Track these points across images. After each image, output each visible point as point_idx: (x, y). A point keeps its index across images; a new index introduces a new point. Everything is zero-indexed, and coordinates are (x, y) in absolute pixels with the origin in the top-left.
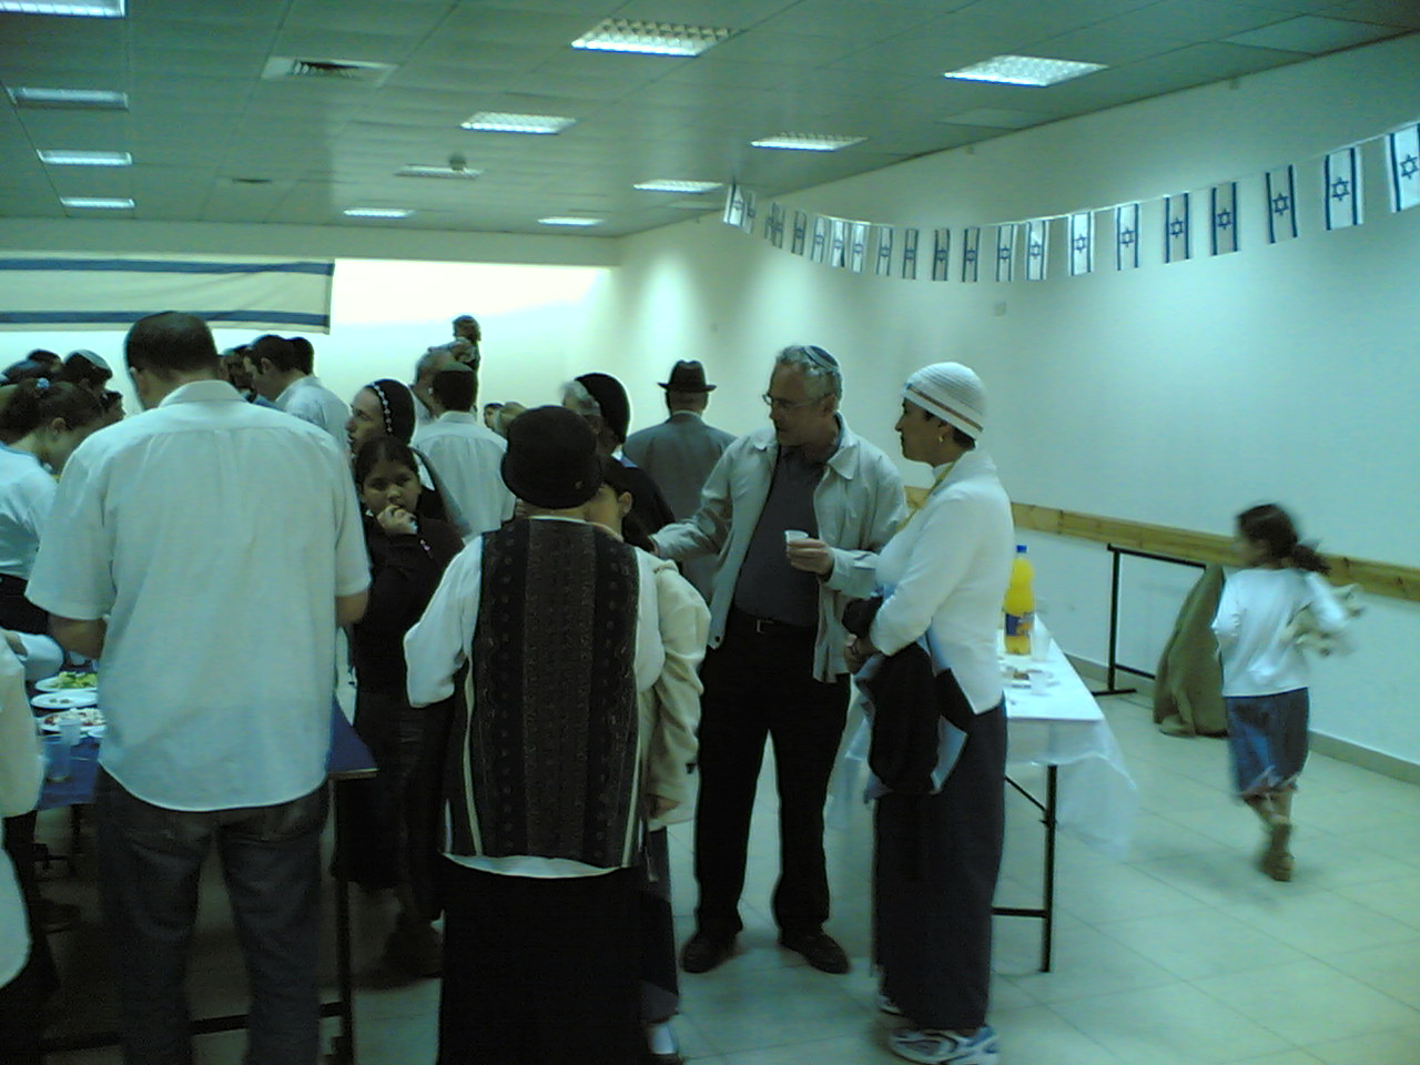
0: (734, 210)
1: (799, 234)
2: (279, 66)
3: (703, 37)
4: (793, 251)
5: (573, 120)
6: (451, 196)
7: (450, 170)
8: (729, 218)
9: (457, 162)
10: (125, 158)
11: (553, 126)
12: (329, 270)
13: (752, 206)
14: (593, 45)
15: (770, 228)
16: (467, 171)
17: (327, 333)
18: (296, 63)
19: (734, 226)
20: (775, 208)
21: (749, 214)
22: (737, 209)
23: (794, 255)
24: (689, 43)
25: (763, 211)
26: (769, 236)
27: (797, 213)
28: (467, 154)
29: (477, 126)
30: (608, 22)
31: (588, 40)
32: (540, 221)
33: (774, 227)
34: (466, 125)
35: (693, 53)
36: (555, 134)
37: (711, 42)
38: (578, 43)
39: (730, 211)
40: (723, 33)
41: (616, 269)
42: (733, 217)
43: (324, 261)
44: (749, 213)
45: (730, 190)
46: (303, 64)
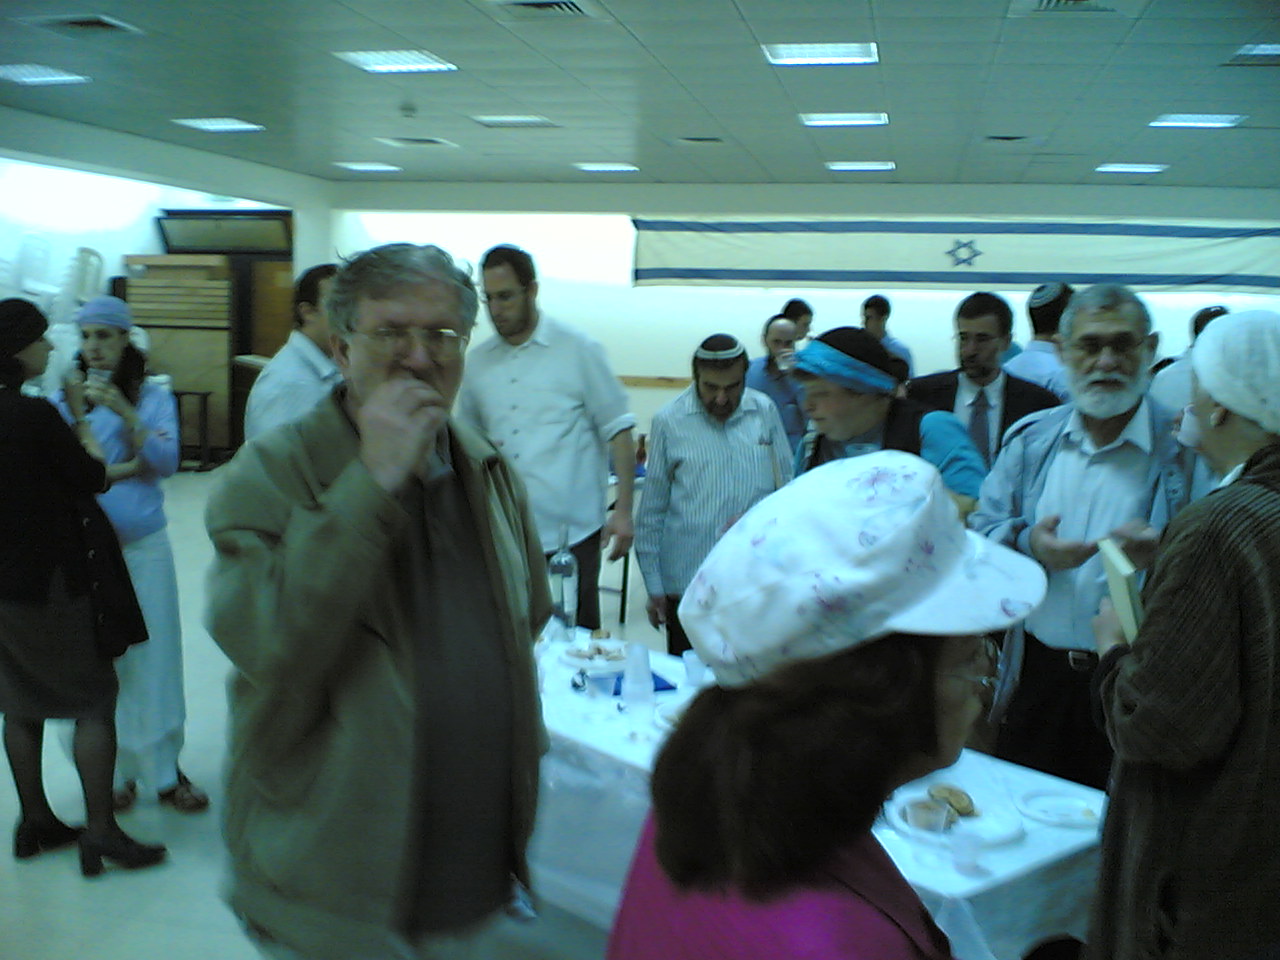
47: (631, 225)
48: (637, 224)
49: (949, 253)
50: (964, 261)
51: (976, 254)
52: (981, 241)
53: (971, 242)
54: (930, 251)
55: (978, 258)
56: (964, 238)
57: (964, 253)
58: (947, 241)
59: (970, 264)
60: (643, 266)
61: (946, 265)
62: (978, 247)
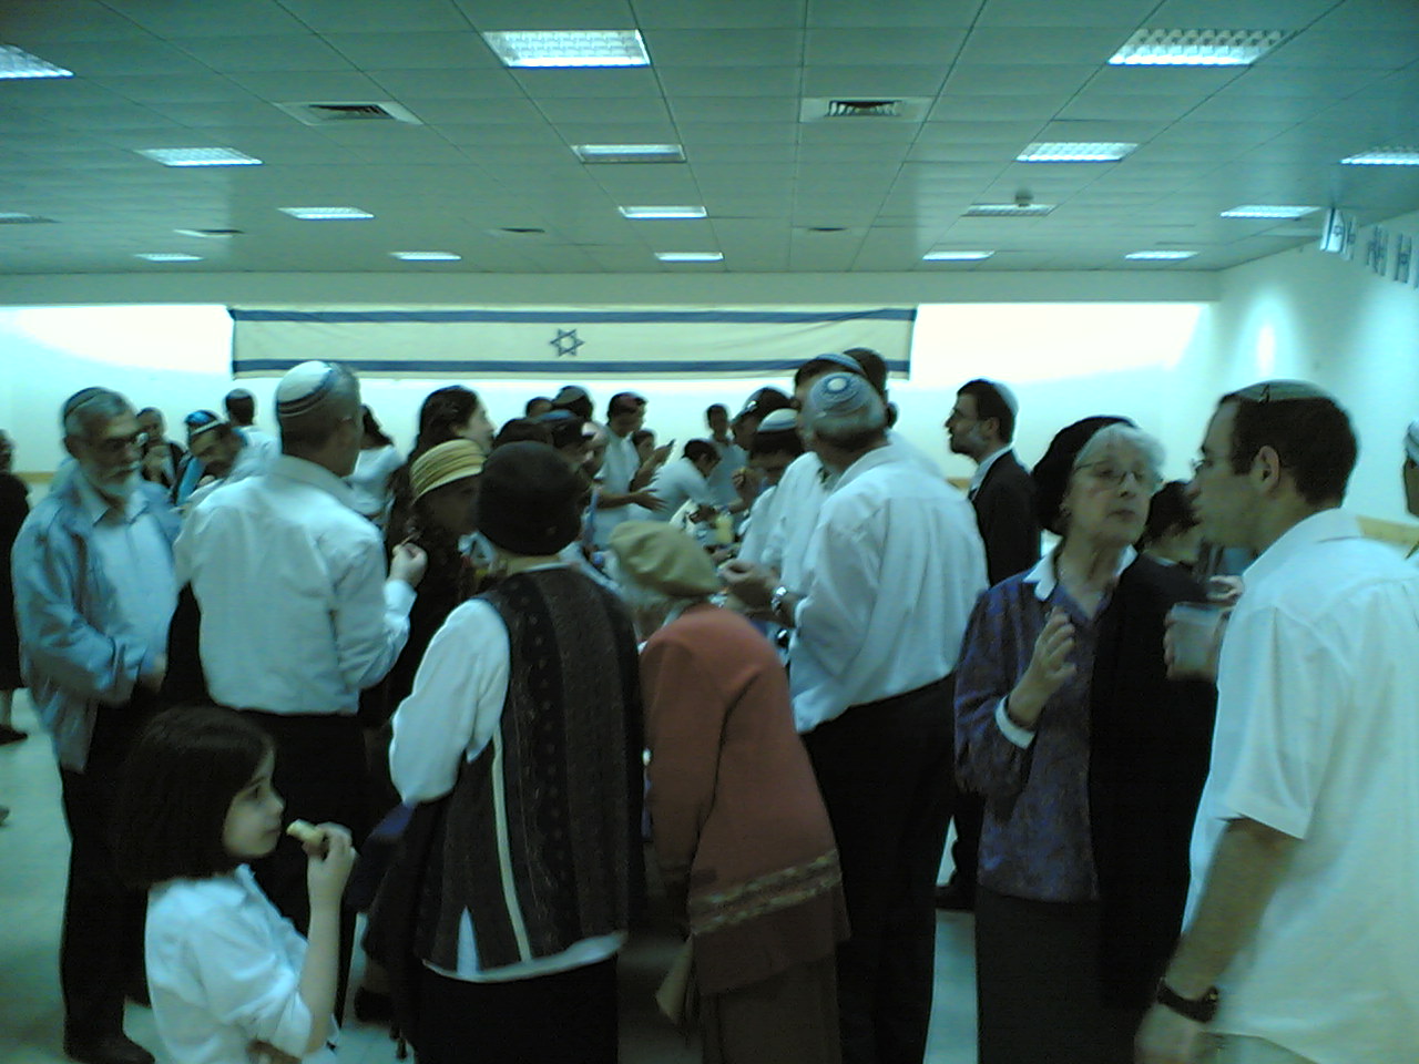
0: (1333, 235)
1: (1403, 260)
2: (815, 108)
3: (1254, 43)
4: (1396, 279)
5: (1135, 145)
6: (1026, 234)
7: (1014, 207)
8: (1327, 245)
9: (1023, 198)
10: (700, 211)
11: (1115, 153)
12: (912, 315)
13: (1352, 232)
14: (1133, 60)
15: (1371, 255)
16: (1033, 207)
17: (907, 378)
18: (831, 103)
19: (1331, 253)
20: (1376, 233)
21: (1348, 240)
22: (1337, 234)
23: (1396, 282)
24: (1237, 50)
25: (1364, 236)
26: (1371, 262)
27: (1401, 238)
28: (1034, 189)
29: (1033, 158)
30: (1141, 33)
31: (1128, 55)
32: (1128, 256)
33: (1376, 251)
34: (1022, 158)
35: (1247, 61)
36: (1120, 161)
37: (1264, 48)
38: (1116, 59)
39: (1328, 240)
40: (1275, 36)
41: (1216, 304)
42: (1332, 244)
43: (908, 307)
44: (1348, 238)
45: (1329, 215)
46: (839, 103)
47: (228, 315)
48: (233, 313)
49: (552, 343)
50: (567, 351)
51: (578, 343)
52: (584, 330)
53: (574, 331)
54: (532, 341)
55: (579, 348)
56: (567, 327)
57: (566, 343)
58: (549, 330)
59: (574, 354)
60: (241, 357)
61: (549, 355)
62: (579, 336)
